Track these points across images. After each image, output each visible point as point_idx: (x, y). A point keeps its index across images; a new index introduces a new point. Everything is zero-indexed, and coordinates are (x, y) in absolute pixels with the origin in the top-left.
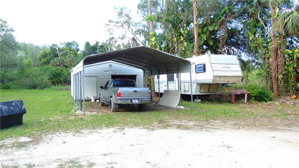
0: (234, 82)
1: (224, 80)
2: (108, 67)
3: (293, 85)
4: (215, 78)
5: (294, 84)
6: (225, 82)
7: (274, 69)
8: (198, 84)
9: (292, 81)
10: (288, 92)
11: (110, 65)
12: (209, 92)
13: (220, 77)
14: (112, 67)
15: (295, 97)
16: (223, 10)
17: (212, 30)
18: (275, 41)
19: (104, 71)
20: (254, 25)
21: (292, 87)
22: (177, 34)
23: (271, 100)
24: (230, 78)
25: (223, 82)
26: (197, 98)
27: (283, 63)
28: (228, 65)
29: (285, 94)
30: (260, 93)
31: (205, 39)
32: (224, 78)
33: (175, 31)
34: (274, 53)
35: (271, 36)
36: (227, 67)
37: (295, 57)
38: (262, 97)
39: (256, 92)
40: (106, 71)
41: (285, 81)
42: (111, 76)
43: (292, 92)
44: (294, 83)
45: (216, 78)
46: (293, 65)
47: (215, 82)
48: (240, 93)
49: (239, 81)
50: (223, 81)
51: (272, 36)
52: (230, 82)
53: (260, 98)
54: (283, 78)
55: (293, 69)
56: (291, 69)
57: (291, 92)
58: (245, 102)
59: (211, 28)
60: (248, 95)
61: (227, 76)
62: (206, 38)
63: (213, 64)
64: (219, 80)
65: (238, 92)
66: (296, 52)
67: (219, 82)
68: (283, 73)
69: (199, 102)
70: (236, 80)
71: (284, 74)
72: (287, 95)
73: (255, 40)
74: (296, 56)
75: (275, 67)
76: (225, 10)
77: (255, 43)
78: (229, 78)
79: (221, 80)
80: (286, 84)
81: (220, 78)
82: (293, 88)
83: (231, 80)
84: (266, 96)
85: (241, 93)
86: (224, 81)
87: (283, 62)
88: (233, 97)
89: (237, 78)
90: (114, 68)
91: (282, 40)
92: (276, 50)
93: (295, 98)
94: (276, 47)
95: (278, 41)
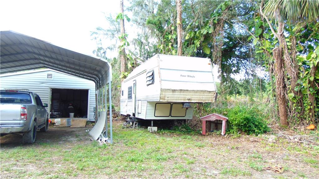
0: (202, 100)
1: (182, 96)
2: (46, 77)
3: (310, 108)
4: (163, 93)
5: (312, 107)
6: (185, 100)
7: (278, 83)
8: (150, 103)
9: (309, 102)
10: (302, 119)
11: (48, 75)
12: (170, 115)
13: (174, 91)
14: (51, 77)
15: (312, 127)
16: (219, 6)
17: (205, 33)
18: (283, 43)
19: (39, 83)
20: (260, 25)
21: (309, 112)
22: (164, 39)
23: (265, 132)
24: (193, 94)
25: (181, 100)
26: (152, 125)
27: (295, 75)
28: (192, 73)
29: (298, 123)
30: (247, 119)
31: (199, 46)
32: (181, 93)
33: (162, 36)
34: (277, 59)
35: (277, 36)
36: (188, 76)
37: (311, 66)
38: (250, 126)
39: (239, 118)
40: (43, 83)
41: (299, 103)
42: (49, 90)
43: (309, 119)
44: (311, 105)
45: (167, 93)
46: (309, 78)
47: (164, 99)
48: (214, 119)
49: (210, 99)
50: (179, 98)
51: (280, 36)
52: (194, 100)
53: (247, 127)
54: (295, 98)
55: (309, 84)
56: (305, 85)
57: (307, 119)
58: (223, 134)
59: (204, 31)
60: (227, 122)
61: (187, 90)
62: (200, 44)
63: (161, 71)
64: (173, 96)
65: (212, 117)
66: (313, 58)
67: (173, 100)
68: (296, 89)
69: (153, 131)
70: (204, 97)
71: (297, 92)
72: (302, 124)
73: (259, 45)
74: (313, 63)
75: (280, 80)
76: (221, 6)
77: (260, 48)
78: (191, 94)
79: (176, 96)
80: (300, 108)
81: (174, 93)
82: (311, 114)
83: (196, 96)
84: (256, 126)
85: (217, 119)
86: (183, 98)
87: (295, 73)
88: (204, 126)
89: (205, 94)
90: (55, 79)
91: (295, 42)
92: (281, 54)
93: (313, 130)
94: (281, 50)
95: (288, 44)
